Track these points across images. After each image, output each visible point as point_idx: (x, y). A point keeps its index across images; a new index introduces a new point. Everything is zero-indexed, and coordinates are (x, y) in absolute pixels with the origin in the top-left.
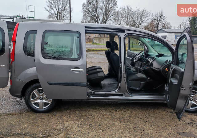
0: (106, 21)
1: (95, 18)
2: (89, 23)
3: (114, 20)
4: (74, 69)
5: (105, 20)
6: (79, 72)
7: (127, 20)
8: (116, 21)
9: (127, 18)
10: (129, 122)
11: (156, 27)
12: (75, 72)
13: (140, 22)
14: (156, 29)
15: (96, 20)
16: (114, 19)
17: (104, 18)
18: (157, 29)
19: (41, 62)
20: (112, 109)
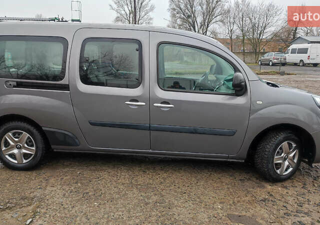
0: (208, 25)
1: (190, 20)
2: (179, 28)
3: (221, 23)
4: (130, 101)
5: (206, 24)
6: (136, 107)
7: (241, 23)
8: (224, 24)
9: (241, 20)
10: (152, 193)
11: (292, 34)
12: (131, 107)
13: (264, 25)
14: (292, 37)
15: (191, 23)
16: (222, 21)
17: (204, 20)
18: (294, 38)
19: (78, 90)
20: (139, 169)
